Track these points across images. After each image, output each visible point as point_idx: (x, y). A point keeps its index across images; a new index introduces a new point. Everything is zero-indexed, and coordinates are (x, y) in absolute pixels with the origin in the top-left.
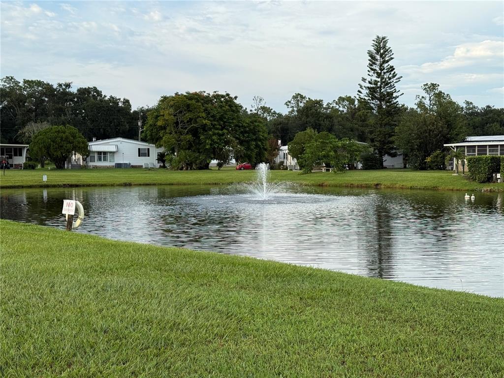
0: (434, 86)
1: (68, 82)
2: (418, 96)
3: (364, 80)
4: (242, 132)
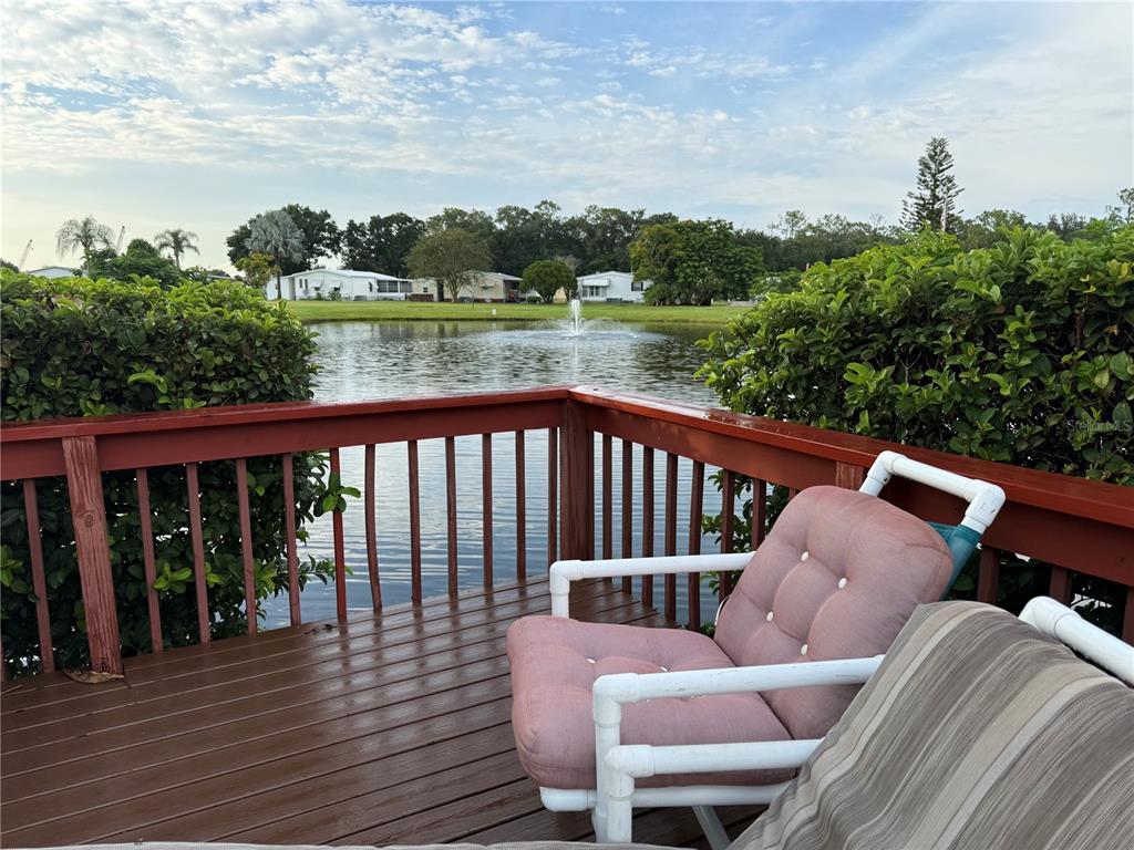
1: (641, 208)
3: (910, 195)
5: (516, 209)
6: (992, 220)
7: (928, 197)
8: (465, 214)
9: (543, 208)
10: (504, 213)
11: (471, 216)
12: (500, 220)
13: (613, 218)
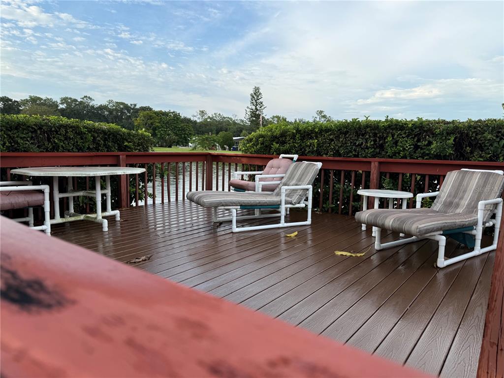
0: (321, 112)
1: (135, 103)
2: (313, 117)
3: (248, 107)
4: (178, 130)
5: (70, 98)
6: (276, 119)
7: (254, 109)
8: (42, 99)
9: (85, 99)
10: (64, 100)
11: (45, 100)
12: (62, 103)
13: (122, 106)
